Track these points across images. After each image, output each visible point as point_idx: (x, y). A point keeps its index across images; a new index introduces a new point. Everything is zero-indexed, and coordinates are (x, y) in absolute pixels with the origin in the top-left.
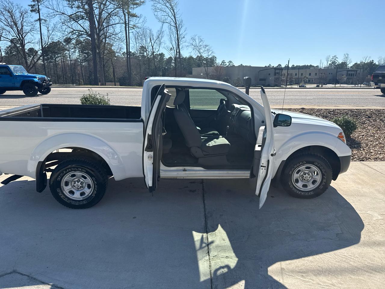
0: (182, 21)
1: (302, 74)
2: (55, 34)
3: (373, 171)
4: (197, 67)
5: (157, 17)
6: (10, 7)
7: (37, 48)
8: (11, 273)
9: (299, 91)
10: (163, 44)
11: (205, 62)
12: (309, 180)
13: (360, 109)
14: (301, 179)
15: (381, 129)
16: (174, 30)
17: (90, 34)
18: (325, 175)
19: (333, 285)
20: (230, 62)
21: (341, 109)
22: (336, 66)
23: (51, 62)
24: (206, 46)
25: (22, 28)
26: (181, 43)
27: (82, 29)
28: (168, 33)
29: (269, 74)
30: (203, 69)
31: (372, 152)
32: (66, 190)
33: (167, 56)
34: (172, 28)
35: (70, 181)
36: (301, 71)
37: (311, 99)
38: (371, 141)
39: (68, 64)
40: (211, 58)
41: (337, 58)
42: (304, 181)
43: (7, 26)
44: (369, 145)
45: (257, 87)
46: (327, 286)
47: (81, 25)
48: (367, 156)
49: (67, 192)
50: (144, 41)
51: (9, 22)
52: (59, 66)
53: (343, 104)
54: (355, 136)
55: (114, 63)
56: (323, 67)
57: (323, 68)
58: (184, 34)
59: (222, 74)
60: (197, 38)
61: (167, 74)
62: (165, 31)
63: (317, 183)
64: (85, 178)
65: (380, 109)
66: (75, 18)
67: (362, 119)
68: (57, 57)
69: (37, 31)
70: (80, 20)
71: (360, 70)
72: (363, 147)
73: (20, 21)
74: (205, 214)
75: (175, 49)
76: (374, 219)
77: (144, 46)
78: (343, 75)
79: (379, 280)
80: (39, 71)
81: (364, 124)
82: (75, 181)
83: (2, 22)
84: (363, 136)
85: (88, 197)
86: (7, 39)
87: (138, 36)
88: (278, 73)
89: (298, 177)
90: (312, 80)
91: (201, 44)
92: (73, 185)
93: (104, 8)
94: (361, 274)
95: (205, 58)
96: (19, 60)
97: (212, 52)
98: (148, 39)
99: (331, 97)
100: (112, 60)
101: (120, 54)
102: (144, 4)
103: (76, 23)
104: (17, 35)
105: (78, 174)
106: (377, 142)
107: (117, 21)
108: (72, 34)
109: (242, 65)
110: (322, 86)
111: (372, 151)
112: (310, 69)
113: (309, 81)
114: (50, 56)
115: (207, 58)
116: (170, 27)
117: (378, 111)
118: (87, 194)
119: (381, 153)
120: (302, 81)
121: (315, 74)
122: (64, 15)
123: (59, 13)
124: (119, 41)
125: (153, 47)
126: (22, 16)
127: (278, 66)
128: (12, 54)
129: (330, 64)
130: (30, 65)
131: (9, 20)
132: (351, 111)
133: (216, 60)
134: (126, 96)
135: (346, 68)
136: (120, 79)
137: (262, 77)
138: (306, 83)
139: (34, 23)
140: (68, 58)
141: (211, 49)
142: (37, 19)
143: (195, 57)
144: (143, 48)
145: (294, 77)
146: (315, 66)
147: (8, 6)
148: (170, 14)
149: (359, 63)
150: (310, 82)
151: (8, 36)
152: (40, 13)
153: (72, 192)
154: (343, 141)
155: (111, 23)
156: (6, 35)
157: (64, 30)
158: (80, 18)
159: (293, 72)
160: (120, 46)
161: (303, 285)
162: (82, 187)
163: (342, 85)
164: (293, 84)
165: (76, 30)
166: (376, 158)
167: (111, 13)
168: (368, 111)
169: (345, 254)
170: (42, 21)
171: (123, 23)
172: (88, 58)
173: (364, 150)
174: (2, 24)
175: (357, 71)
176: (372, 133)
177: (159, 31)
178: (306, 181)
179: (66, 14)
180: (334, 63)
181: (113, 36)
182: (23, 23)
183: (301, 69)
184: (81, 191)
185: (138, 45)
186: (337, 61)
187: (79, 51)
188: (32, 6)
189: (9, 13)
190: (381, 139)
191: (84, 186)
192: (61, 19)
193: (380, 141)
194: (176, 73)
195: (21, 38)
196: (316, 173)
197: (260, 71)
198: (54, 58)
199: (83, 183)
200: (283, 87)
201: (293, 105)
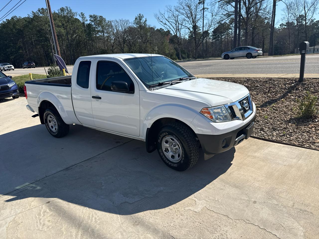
2: (216, 17)
12: (176, 152)
18: (183, 150)
25: (195, 17)
35: (51, 120)
42: (173, 152)
43: (186, 17)
49: (50, 126)
55: (264, 36)
63: (180, 157)
68: (222, 36)
86: (186, 26)
89: (168, 147)
100: (263, 33)
114: (218, 35)
125: (306, 15)
126: (196, 8)
142: (202, 9)
152: (204, 3)
162: (55, 125)
170: (205, 10)
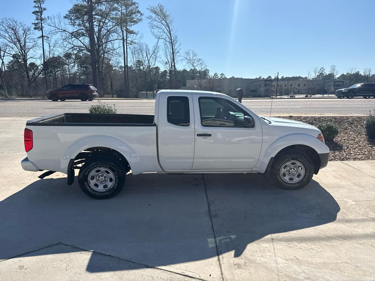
0: (176, 37)
1: (291, 85)
2: (56, 49)
3: (352, 169)
4: (190, 80)
5: (153, 33)
6: (14, 25)
7: (39, 62)
8: (57, 244)
9: (287, 101)
10: (159, 58)
11: (198, 75)
12: (295, 174)
13: (343, 117)
14: (288, 173)
15: (361, 134)
16: (169, 45)
17: (90, 50)
18: (307, 170)
19: (312, 249)
20: (222, 74)
21: (326, 117)
22: (323, 77)
23: (51, 76)
24: (200, 60)
25: (25, 45)
26: (176, 57)
27: (82, 45)
28: (163, 48)
29: (260, 86)
30: (196, 81)
31: (352, 154)
32: (92, 183)
33: (162, 69)
34: (167, 44)
35: (95, 175)
36: (291, 82)
37: (299, 108)
38: (352, 144)
39: (67, 77)
40: (204, 71)
41: (324, 69)
42: (290, 175)
43: (11, 42)
44: (350, 147)
45: (249, 97)
46: (307, 249)
47: (81, 42)
48: (348, 156)
49: (93, 184)
50: (141, 55)
51: (13, 39)
52: (59, 80)
53: (328, 113)
54: (338, 140)
55: (111, 77)
56: (312, 78)
57: (311, 80)
58: (178, 49)
59: (215, 85)
60: (191, 52)
61: (162, 86)
62: (161, 46)
63: (302, 176)
64: (108, 173)
65: (361, 117)
66: (76, 35)
67: (345, 126)
68: (57, 71)
69: (39, 47)
70: (81, 36)
71: (346, 81)
72: (344, 149)
73: (23, 38)
74: (208, 202)
75: (170, 63)
76: (349, 204)
77: (140, 60)
78: (330, 86)
79: (348, 246)
80: (39, 85)
81: (347, 129)
82: (99, 176)
83: (6, 39)
84: (345, 140)
85: (110, 188)
86: (11, 54)
87: (135, 51)
88: (268, 84)
89: (285, 172)
90: (301, 91)
91: (194, 58)
92: (97, 179)
93: (103, 25)
94: (335, 242)
95: (198, 71)
96: (20, 74)
97: (205, 66)
98: (144, 54)
99: (317, 106)
100: (110, 74)
101: (118, 68)
102: (141, 21)
103: (77, 39)
104: (20, 51)
105: (103, 169)
106: (357, 145)
107: (116, 38)
108: (73, 50)
109: (233, 77)
110: (310, 96)
111: (352, 152)
112: (299, 80)
113: (298, 91)
114: (50, 70)
115: (200, 71)
116: (165, 42)
117: (359, 118)
118: (109, 187)
119: (360, 154)
120: (292, 92)
121: (303, 85)
122: (65, 32)
123: (61, 30)
124: (117, 56)
125: (149, 61)
126: (25, 33)
127: (268, 78)
128: (14, 69)
129: (317, 75)
130: (32, 78)
131: (13, 37)
132: (335, 118)
133: (208, 73)
134: (127, 107)
135: (334, 79)
136: (117, 92)
137: (252, 88)
138: (295, 93)
139: (37, 40)
140: (68, 72)
141: (204, 63)
142: (40, 36)
143: (188, 70)
144: (139, 63)
145: (284, 88)
146: (304, 77)
147: (12, 24)
148: (166, 31)
149: (345, 74)
150: (299, 93)
151: (11, 52)
152: (43, 30)
153: (96, 185)
154: (322, 141)
155: (110, 39)
156: (10, 51)
157: (65, 45)
158: (80, 35)
159: (283, 83)
160: (118, 61)
161: (289, 249)
162: (105, 180)
163: (330, 95)
164: (283, 95)
165: (76, 46)
166: (355, 158)
167: (110, 30)
168: (350, 118)
169: (323, 229)
170: (45, 38)
171: (121, 39)
172: (86, 71)
173: (345, 151)
174: (6, 41)
175: (343, 82)
176: (353, 138)
177: (154, 46)
178: (292, 175)
179: (67, 32)
180: (321, 74)
181: (111, 51)
182: (26, 40)
183: (290, 80)
184: (104, 184)
185: (134, 59)
186: (324, 72)
187: (78, 65)
188: (36, 24)
189: (13, 31)
190: (361, 142)
191: (107, 180)
192: (62, 36)
193: (360, 144)
194: (171, 86)
195: (24, 54)
196: (300, 168)
197: (251, 83)
198: (54, 72)
199: (106, 177)
200: (272, 97)
201: (282, 113)
